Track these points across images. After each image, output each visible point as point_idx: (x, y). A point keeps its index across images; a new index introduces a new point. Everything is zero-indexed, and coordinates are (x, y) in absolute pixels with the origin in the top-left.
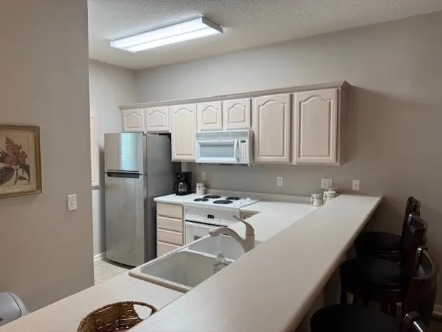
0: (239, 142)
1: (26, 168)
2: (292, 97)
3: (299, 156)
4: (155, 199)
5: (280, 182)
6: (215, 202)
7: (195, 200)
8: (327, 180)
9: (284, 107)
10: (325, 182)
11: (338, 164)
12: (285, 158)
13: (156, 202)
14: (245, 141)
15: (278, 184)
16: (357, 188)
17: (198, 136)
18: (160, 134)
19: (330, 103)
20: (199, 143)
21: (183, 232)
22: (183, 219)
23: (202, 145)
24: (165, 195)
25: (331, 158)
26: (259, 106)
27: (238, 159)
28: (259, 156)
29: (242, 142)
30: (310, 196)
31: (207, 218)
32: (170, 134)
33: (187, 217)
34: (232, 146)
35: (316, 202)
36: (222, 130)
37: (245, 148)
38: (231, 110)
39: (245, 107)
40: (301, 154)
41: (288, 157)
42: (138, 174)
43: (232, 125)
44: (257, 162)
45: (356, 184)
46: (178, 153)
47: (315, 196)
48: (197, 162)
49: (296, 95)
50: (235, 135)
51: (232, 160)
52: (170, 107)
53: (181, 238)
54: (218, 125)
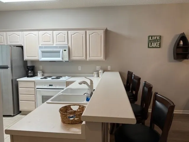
0: (63, 51)
2: (86, 32)
3: (90, 57)
4: (18, 80)
5: (80, 68)
6: (52, 79)
7: (41, 79)
8: (99, 67)
9: (83, 36)
10: (98, 68)
11: (104, 60)
12: (84, 58)
13: (18, 81)
14: (66, 50)
15: (79, 70)
16: (110, 69)
17: (40, 47)
18: (16, 46)
19: (101, 36)
20: (41, 51)
21: (35, 95)
22: (35, 88)
23: (43, 52)
24: (22, 77)
25: (102, 58)
26: (72, 35)
27: (63, 59)
28: (72, 57)
29: (64, 50)
30: (93, 73)
31: (49, 86)
32: (23, 46)
33: (37, 87)
34: (59, 52)
35: (95, 75)
36: (53, 45)
37: (66, 53)
38: (58, 36)
39: (65, 35)
40: (90, 56)
41: (85, 57)
42: (8, 67)
43: (58, 43)
44: (71, 60)
45: (109, 68)
46: (28, 56)
47: (95, 73)
48: (40, 60)
49: (88, 32)
50: (60, 47)
51: (60, 59)
52: (22, 32)
53: (34, 98)
54: (51, 43)
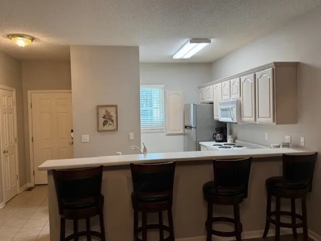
1: (112, 121)
2: (255, 76)
3: (258, 118)
4: (200, 143)
8: (288, 137)
9: (252, 83)
13: (200, 145)
14: (235, 107)
16: (303, 144)
17: (220, 104)
18: (210, 103)
19: (270, 79)
23: (221, 110)
25: (271, 119)
26: (243, 83)
27: (233, 119)
28: (243, 117)
32: (213, 103)
34: (230, 110)
36: (230, 99)
37: (235, 111)
38: (233, 86)
39: (238, 84)
41: (254, 118)
42: (191, 127)
43: (233, 96)
45: (302, 140)
50: (231, 103)
52: (213, 85)
54: (229, 96)
